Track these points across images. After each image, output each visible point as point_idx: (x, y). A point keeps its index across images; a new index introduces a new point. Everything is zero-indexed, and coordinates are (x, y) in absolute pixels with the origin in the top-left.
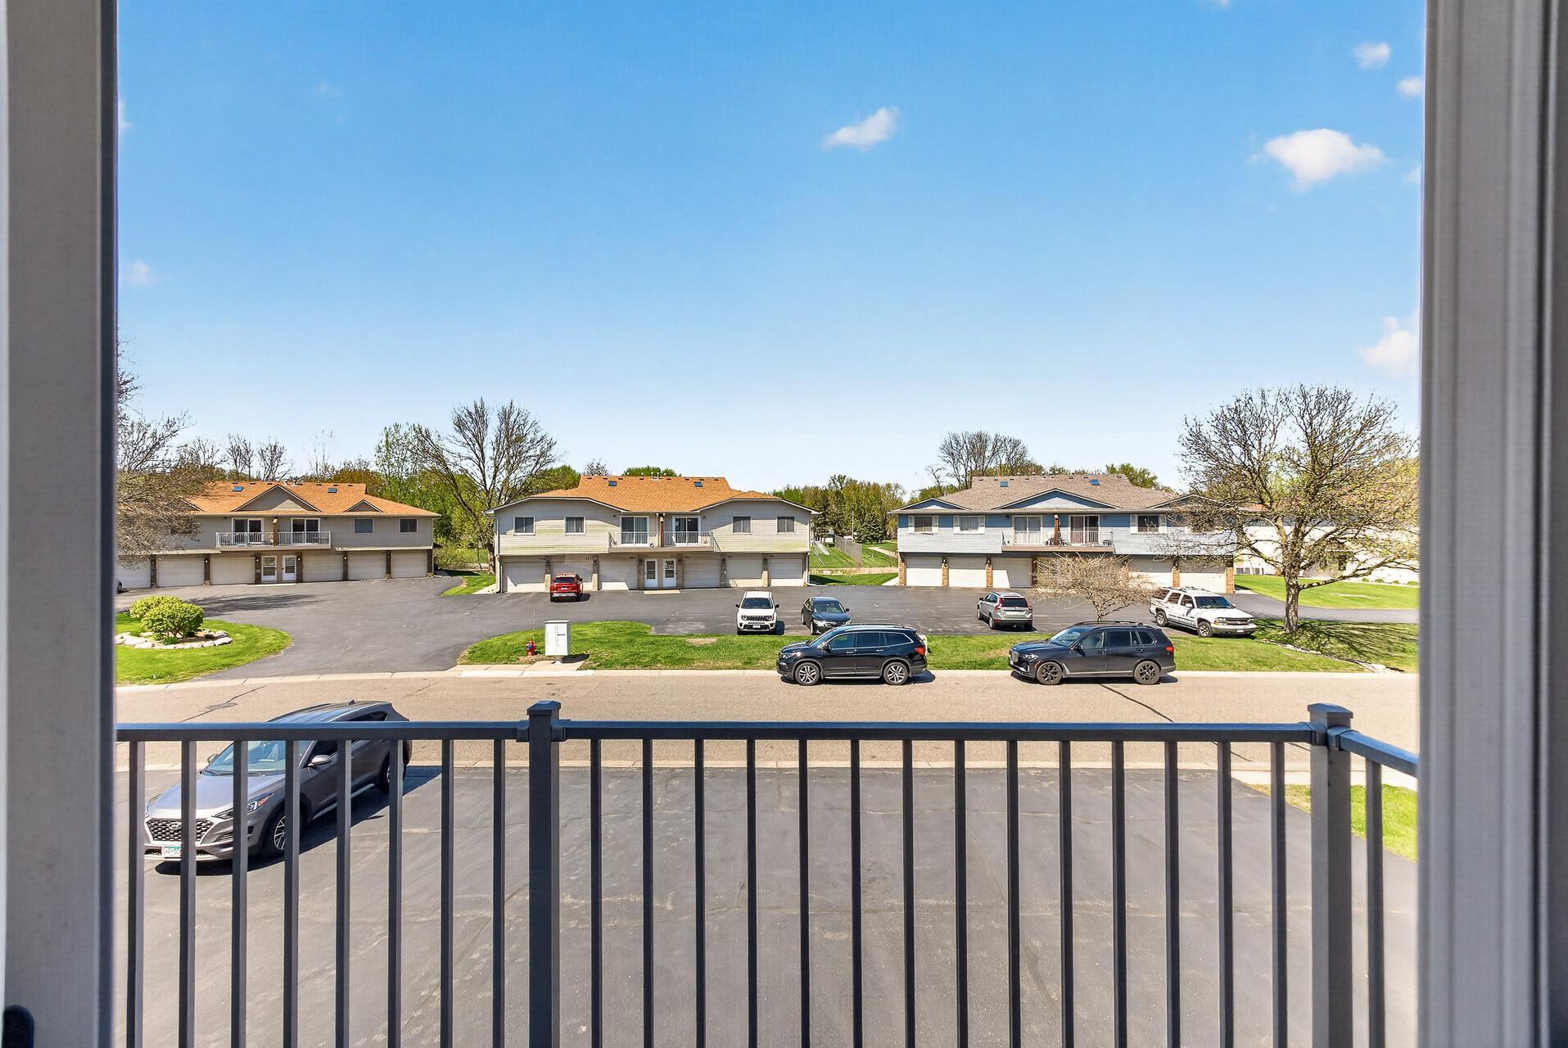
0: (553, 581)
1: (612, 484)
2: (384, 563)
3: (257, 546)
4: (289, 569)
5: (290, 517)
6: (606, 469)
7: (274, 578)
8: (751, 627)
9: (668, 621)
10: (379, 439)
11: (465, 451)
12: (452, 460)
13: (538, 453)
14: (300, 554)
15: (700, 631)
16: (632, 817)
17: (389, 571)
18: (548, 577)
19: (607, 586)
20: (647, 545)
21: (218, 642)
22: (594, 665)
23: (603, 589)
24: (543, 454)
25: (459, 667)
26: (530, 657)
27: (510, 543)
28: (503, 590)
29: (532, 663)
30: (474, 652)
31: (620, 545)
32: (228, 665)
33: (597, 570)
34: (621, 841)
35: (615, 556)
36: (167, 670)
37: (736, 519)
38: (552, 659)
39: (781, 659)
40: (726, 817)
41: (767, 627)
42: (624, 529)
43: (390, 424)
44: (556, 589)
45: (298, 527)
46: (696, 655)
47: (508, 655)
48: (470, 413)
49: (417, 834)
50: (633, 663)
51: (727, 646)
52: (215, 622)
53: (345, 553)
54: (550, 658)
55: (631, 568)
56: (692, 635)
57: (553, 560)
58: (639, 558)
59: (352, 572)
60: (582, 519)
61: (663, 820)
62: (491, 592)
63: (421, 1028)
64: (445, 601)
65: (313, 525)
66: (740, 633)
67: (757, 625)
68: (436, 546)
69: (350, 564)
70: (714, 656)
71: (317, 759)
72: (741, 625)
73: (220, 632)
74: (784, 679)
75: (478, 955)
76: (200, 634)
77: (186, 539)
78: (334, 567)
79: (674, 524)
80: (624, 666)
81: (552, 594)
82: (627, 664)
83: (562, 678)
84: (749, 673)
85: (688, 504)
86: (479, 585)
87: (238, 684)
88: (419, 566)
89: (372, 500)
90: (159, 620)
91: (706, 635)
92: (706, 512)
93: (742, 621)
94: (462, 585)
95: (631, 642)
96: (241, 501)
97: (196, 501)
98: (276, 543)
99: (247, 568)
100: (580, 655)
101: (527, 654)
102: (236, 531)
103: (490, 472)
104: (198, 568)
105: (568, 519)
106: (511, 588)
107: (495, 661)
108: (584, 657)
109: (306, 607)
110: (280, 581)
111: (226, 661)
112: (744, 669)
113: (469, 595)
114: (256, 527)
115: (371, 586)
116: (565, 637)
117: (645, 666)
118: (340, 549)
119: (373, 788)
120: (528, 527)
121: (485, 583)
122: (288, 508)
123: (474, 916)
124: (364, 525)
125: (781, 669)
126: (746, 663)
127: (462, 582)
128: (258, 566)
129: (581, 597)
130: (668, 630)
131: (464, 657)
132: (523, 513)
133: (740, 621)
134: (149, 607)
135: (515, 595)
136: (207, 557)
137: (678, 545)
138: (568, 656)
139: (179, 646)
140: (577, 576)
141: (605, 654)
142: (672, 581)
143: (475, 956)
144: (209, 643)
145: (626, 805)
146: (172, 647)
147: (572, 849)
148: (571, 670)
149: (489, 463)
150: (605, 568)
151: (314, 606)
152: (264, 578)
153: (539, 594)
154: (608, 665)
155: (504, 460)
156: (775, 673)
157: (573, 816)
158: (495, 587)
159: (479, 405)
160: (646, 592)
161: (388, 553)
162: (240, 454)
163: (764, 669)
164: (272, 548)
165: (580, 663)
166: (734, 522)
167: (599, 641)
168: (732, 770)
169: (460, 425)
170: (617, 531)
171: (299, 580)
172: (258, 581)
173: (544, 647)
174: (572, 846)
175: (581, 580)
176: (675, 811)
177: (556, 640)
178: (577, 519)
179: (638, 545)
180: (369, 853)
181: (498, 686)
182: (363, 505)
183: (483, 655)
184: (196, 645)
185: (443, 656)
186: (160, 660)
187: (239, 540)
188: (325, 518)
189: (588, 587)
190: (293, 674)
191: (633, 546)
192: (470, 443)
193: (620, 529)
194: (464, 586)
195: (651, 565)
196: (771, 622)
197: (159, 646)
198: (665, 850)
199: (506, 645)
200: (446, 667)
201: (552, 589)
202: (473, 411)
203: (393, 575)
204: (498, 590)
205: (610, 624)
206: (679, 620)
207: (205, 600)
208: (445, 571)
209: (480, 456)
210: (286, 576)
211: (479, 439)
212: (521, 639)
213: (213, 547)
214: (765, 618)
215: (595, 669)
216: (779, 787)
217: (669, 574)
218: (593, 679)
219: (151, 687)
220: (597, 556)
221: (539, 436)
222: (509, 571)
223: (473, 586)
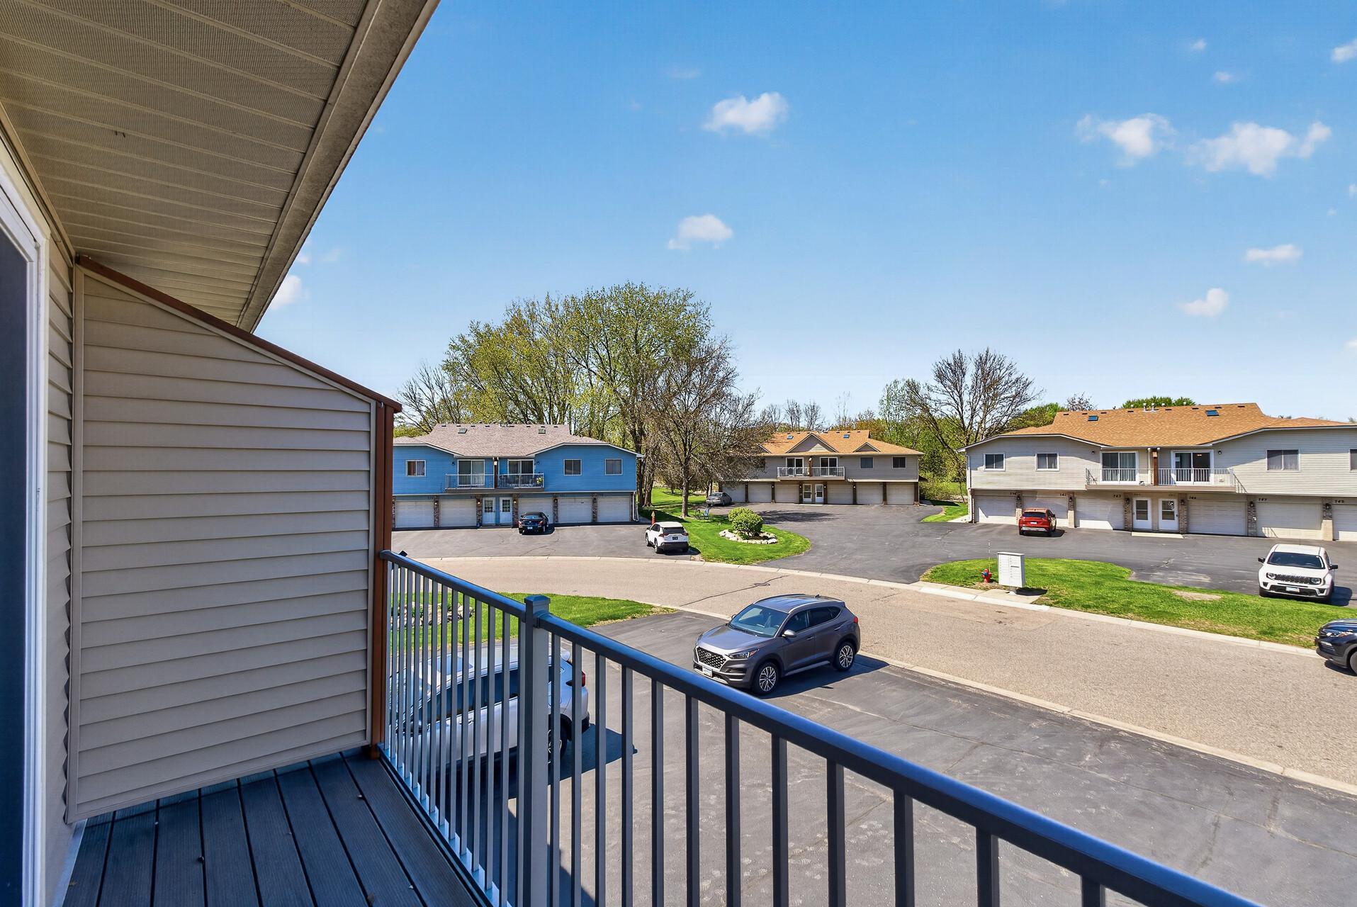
0: (1025, 514)
1: (1093, 419)
2: (881, 492)
3: (800, 477)
4: (819, 495)
5: (819, 456)
6: (1090, 403)
7: (810, 500)
8: (1283, 589)
9: (1158, 567)
10: (882, 394)
11: (944, 398)
12: (934, 407)
13: (1014, 393)
14: (825, 483)
15: (1200, 584)
16: (1048, 764)
17: (885, 499)
18: (1019, 511)
19: (1084, 524)
20: (1136, 483)
21: (770, 541)
22: (1051, 602)
23: (1081, 526)
24: (1018, 394)
25: (920, 583)
26: (986, 584)
27: (981, 478)
28: (975, 520)
29: (986, 589)
30: (935, 572)
31: (1101, 482)
32: (771, 558)
33: (1073, 505)
34: (1029, 783)
35: (1095, 494)
36: (740, 556)
37: (1272, 454)
38: (1007, 588)
39: (1323, 637)
40: (1174, 807)
41: (1313, 592)
42: (1105, 464)
43: (890, 381)
44: (1025, 523)
45: (824, 463)
46: (1182, 610)
47: (966, 580)
48: (949, 364)
49: (852, 710)
50: (1097, 607)
51: (1237, 608)
52: (771, 528)
53: (855, 484)
54: (1005, 587)
55: (1116, 508)
56: (1186, 587)
57: (1023, 495)
58: (1126, 497)
59: (859, 498)
60: (1055, 455)
61: (1087, 779)
62: (964, 522)
63: (809, 861)
64: (923, 526)
65: (833, 463)
66: (1264, 594)
67: (1292, 588)
68: (921, 479)
69: (858, 492)
70: (1210, 617)
71: (788, 632)
72: (1265, 584)
73: (772, 535)
74: (1328, 664)
75: (866, 827)
76: (761, 535)
77: (759, 472)
78: (847, 494)
79: (1174, 460)
80: (1086, 607)
81: (1020, 527)
82: (1089, 606)
83: (1015, 609)
84: (1266, 645)
85: (1192, 436)
86: (956, 514)
87: (774, 571)
88: (907, 496)
89: (873, 443)
90: (740, 523)
91: (1209, 589)
92: (1220, 446)
93: (1267, 580)
94: (941, 514)
95: (1097, 584)
96: (791, 445)
97: (767, 446)
98: (811, 475)
99: (793, 493)
100: (1037, 589)
101: (983, 581)
102: (788, 466)
103: (967, 414)
104: (768, 490)
105: (1039, 456)
106: (983, 519)
107: (953, 583)
108: (1040, 592)
109: (825, 522)
110: (813, 502)
111: (771, 555)
112: (1260, 639)
113: (945, 523)
114: (799, 463)
115: (871, 511)
116: (1019, 570)
117: (1112, 613)
118: (851, 480)
119: (829, 664)
120: (998, 463)
121: (961, 513)
122: (817, 450)
123: (872, 793)
124: (867, 462)
125: (1322, 650)
126: (1265, 633)
127: (942, 511)
128: (801, 491)
129: (1052, 532)
130: (1155, 578)
131: (927, 575)
132: (994, 451)
133: (1262, 579)
134: (737, 515)
135: (986, 526)
136: (773, 483)
137: (1180, 483)
138: (1023, 589)
139: (750, 541)
140: (1048, 512)
141: (1066, 592)
142: (1173, 524)
143: (864, 826)
144: (764, 542)
145: (1045, 749)
146: (746, 541)
147: (976, 771)
148: (1025, 602)
149: (967, 407)
150: (1083, 504)
151: (830, 522)
152: (805, 500)
153: (1010, 527)
154: (1068, 604)
155: (981, 403)
156: (1312, 653)
157: (985, 740)
158: (968, 518)
159: (957, 355)
160: (1134, 534)
161: (885, 484)
162: (794, 413)
163: (1297, 645)
164: (808, 478)
165: (1036, 597)
166: (1268, 457)
167: (1058, 578)
168: (1202, 757)
169: (941, 376)
170: (1097, 468)
171: (825, 502)
172: (801, 502)
173: (998, 577)
174: (976, 767)
175: (1054, 516)
176: (1104, 776)
177: (1010, 570)
178: (1050, 455)
179: (1123, 483)
180: (816, 713)
181: (951, 604)
182: (866, 447)
183: (944, 577)
184: (758, 542)
185: (911, 572)
186: (738, 549)
187: (790, 472)
188: (841, 457)
189: (1061, 523)
190: (805, 570)
191: (1117, 483)
192: (950, 391)
193: (1100, 465)
194: (942, 514)
195: (1142, 506)
196: (1321, 586)
197: (741, 540)
198: (1079, 811)
199: (965, 569)
200: (911, 580)
201: (1021, 522)
202: (951, 361)
203: (889, 502)
204: (970, 520)
205: (1078, 563)
206: (1173, 568)
207: (770, 512)
208: (931, 501)
209: (959, 401)
210: (818, 499)
211: (957, 386)
212: (980, 566)
213: (776, 478)
214: (1310, 581)
215: (1051, 605)
216: (1275, 801)
217: (1168, 515)
218: (1044, 614)
219: (732, 566)
220: (1073, 492)
221: (1014, 377)
222: (979, 503)
223: (951, 515)
